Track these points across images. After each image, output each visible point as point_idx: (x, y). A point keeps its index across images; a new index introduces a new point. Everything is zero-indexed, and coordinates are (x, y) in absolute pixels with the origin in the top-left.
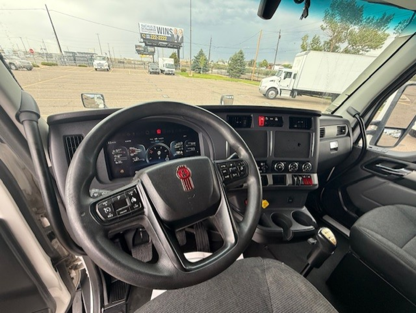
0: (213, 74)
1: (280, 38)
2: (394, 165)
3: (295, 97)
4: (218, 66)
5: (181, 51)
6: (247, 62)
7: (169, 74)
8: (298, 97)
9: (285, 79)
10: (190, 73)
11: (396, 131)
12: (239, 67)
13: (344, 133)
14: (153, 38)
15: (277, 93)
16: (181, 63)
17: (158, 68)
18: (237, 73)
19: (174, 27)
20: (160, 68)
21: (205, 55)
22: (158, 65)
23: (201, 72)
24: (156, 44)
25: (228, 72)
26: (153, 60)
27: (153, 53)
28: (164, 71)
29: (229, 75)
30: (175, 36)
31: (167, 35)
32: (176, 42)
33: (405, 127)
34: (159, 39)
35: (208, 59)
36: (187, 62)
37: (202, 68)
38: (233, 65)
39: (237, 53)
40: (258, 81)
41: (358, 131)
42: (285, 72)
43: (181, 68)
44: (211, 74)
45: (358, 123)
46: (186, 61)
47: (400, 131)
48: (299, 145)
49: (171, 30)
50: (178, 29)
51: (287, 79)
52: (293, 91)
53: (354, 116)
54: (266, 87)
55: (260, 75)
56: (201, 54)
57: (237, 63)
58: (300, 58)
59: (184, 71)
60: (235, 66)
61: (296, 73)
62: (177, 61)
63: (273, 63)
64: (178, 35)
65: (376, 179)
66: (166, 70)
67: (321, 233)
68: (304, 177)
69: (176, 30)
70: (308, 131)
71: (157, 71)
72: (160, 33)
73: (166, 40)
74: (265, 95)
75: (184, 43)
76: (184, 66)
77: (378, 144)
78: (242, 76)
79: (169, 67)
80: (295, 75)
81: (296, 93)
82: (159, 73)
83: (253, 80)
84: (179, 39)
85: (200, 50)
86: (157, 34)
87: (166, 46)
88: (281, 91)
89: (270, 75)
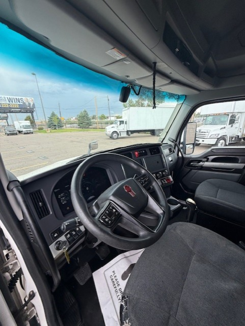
0: (67, 129)
1: (109, 100)
2: (197, 162)
3: (130, 135)
4: (70, 122)
5: (34, 114)
6: (91, 117)
7: (28, 133)
8: (132, 135)
9: (120, 125)
10: (48, 130)
11: (190, 145)
12: (87, 121)
13: (172, 151)
14: (5, 106)
15: (118, 134)
16: (36, 123)
17: (15, 130)
18: (86, 125)
19: (24, 97)
20: (17, 129)
21: (57, 115)
22: (14, 127)
23: (57, 128)
24: (8, 111)
25: (79, 126)
26: (7, 124)
27: (6, 118)
28: (22, 131)
29: (80, 128)
30: (27, 103)
31: (18, 103)
32: (28, 108)
33: (193, 143)
34: (11, 107)
35: (60, 118)
36: (42, 122)
37: (57, 125)
38: (81, 120)
39: (82, 111)
40: (102, 128)
41: (177, 148)
42: (119, 121)
43: (37, 127)
44: (66, 129)
45: (175, 145)
46: (40, 121)
47: (192, 145)
48: (158, 162)
49: (22, 99)
50: (28, 98)
51: (121, 125)
52: (128, 132)
53: (173, 142)
54: (110, 132)
55: (103, 125)
56: (53, 115)
57: (84, 118)
58: (126, 112)
59: (41, 129)
60: (83, 121)
61: (126, 121)
62: (33, 123)
63: (109, 116)
64: (29, 102)
65: (193, 171)
66: (24, 130)
67: (188, 202)
68: (166, 179)
69: (27, 99)
70: (159, 154)
71: (15, 132)
72: (11, 102)
73: (18, 107)
74: (111, 137)
75: (36, 108)
76: (40, 125)
77: (186, 153)
78: (90, 127)
79: (27, 128)
80: (126, 122)
81: (130, 133)
82: (16, 134)
83: (99, 128)
84: (31, 106)
85: (52, 112)
86: (8, 103)
87: (20, 112)
88: (120, 133)
89: (109, 124)
